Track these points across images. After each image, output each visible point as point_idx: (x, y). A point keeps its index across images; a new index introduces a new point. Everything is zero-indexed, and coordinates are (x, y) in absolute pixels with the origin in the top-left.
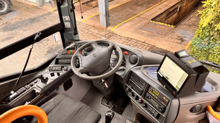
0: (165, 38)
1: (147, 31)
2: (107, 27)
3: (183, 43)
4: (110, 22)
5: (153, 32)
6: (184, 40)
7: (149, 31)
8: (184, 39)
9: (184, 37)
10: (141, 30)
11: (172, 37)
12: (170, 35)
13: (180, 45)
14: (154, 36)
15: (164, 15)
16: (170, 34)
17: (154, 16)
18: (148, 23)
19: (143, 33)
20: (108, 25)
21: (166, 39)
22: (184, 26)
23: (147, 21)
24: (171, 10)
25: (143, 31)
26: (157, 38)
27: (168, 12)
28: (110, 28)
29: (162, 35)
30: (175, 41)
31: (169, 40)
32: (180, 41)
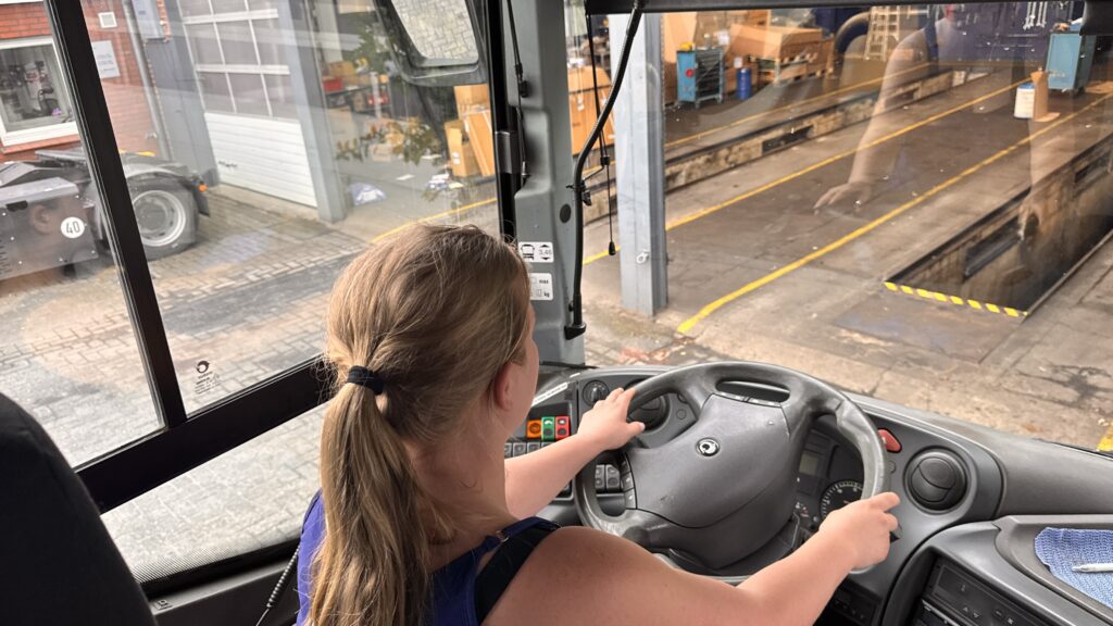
0: (984, 373)
1: (880, 338)
2: (655, 313)
3: (1095, 402)
4: (672, 289)
5: (909, 340)
6: (1095, 388)
7: (888, 335)
8: (1093, 380)
9: (1093, 372)
10: (844, 333)
11: (1020, 367)
12: (1009, 360)
13: (1075, 411)
14: (922, 362)
15: (954, 257)
16: (1009, 351)
17: (902, 261)
18: (876, 297)
19: (854, 348)
20: (661, 302)
21: (990, 379)
22: (1080, 313)
23: (866, 283)
24: (988, 231)
25: (856, 336)
26: (936, 373)
27: (972, 244)
28: (670, 319)
29: (964, 358)
30: (1045, 394)
31: (1009, 383)
32: (1070, 394)
